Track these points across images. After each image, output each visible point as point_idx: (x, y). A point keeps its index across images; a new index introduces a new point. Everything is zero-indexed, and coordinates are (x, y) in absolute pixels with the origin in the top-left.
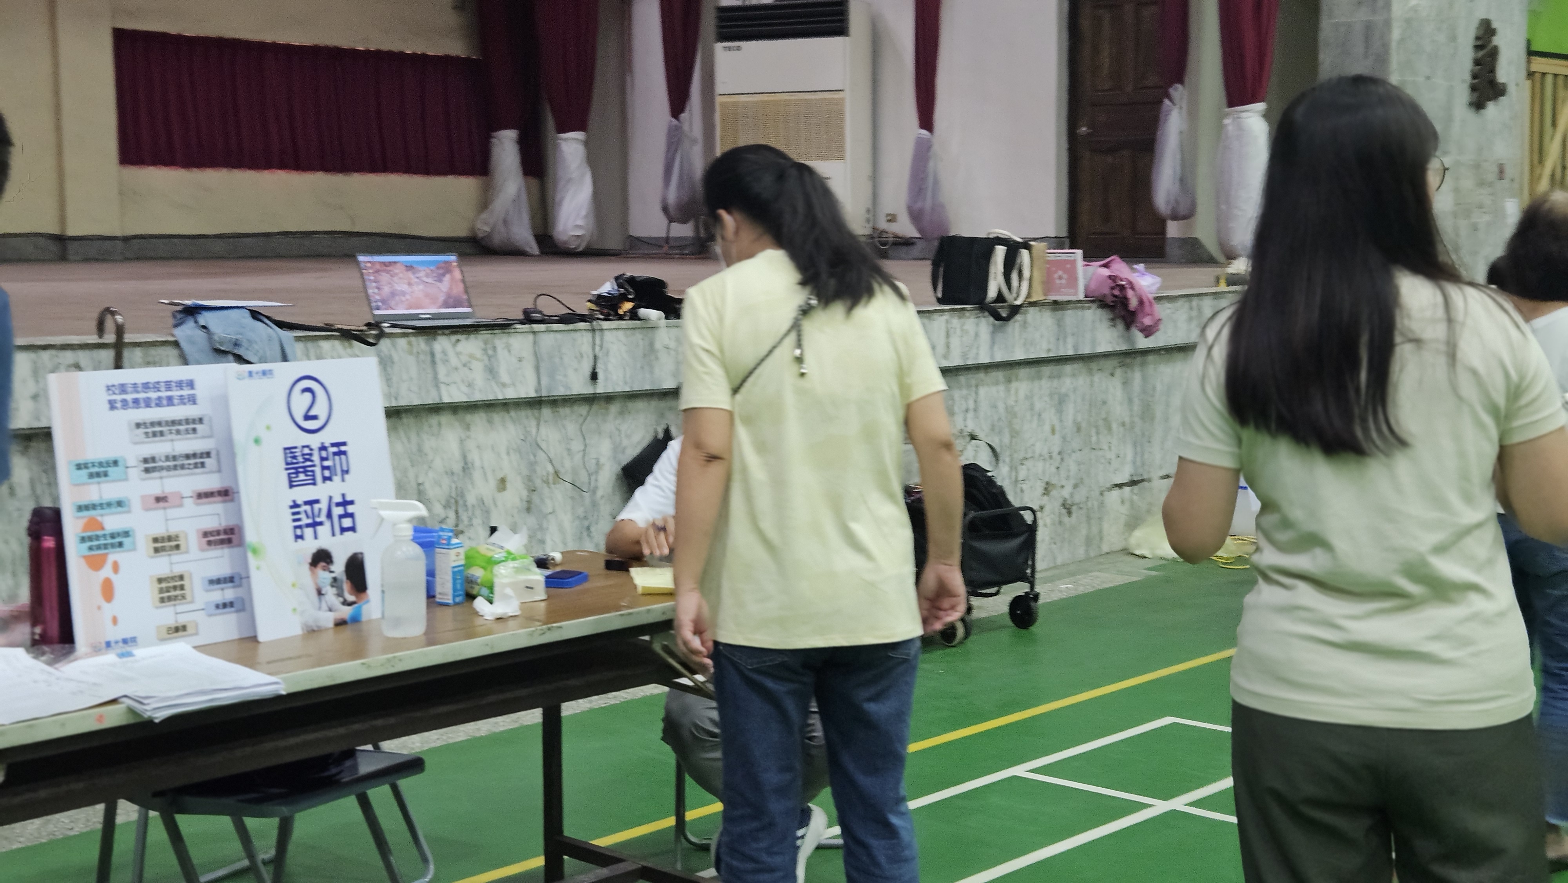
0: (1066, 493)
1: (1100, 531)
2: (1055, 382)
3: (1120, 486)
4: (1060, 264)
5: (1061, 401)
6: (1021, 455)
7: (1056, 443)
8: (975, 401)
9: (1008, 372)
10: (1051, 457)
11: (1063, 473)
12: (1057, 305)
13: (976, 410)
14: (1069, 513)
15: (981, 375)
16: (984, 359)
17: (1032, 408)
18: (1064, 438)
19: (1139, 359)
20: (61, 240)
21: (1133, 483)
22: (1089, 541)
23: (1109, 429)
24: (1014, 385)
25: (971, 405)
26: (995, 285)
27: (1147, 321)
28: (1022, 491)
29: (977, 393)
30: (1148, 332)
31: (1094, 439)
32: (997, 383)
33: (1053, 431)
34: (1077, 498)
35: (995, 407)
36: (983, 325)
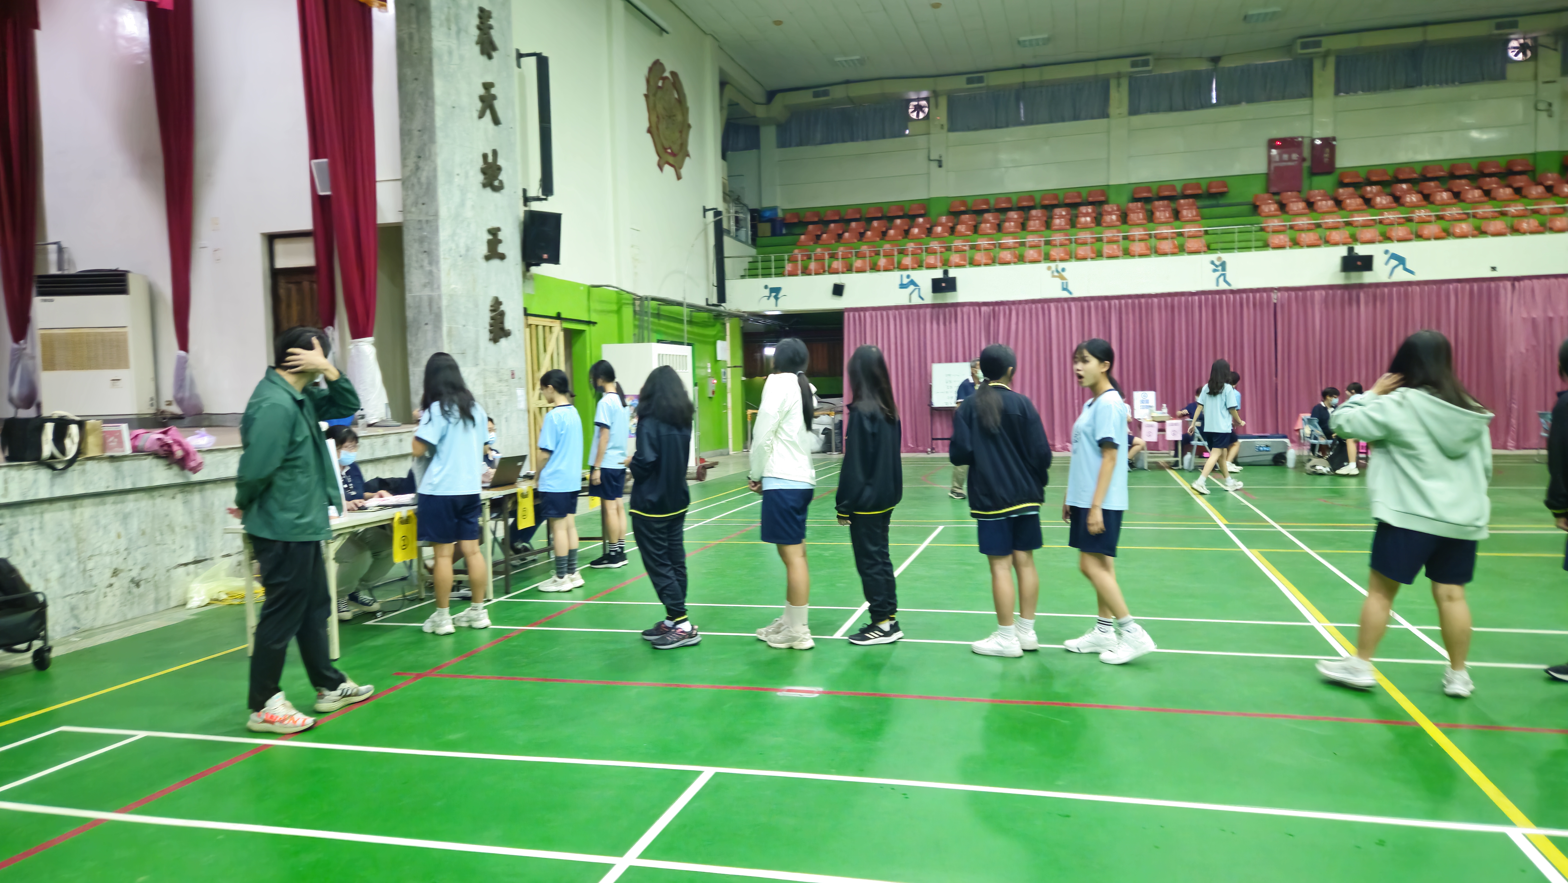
0: (134, 574)
1: (168, 594)
2: (119, 506)
3: (186, 564)
4: (112, 433)
5: (125, 518)
6: (89, 554)
7: (122, 544)
8: (40, 523)
9: (72, 503)
10: (118, 553)
11: (130, 562)
12: (112, 459)
13: (41, 528)
14: (138, 585)
15: (45, 506)
16: (43, 495)
17: (97, 523)
18: (130, 540)
19: (197, 488)
21: (196, 562)
22: (157, 601)
23: (173, 531)
24: (78, 511)
25: (36, 524)
26: (48, 448)
27: (193, 464)
28: (91, 576)
29: (41, 518)
30: (197, 470)
31: (159, 538)
32: (62, 510)
33: (119, 536)
34: (145, 575)
35: (61, 525)
36: (44, 474)
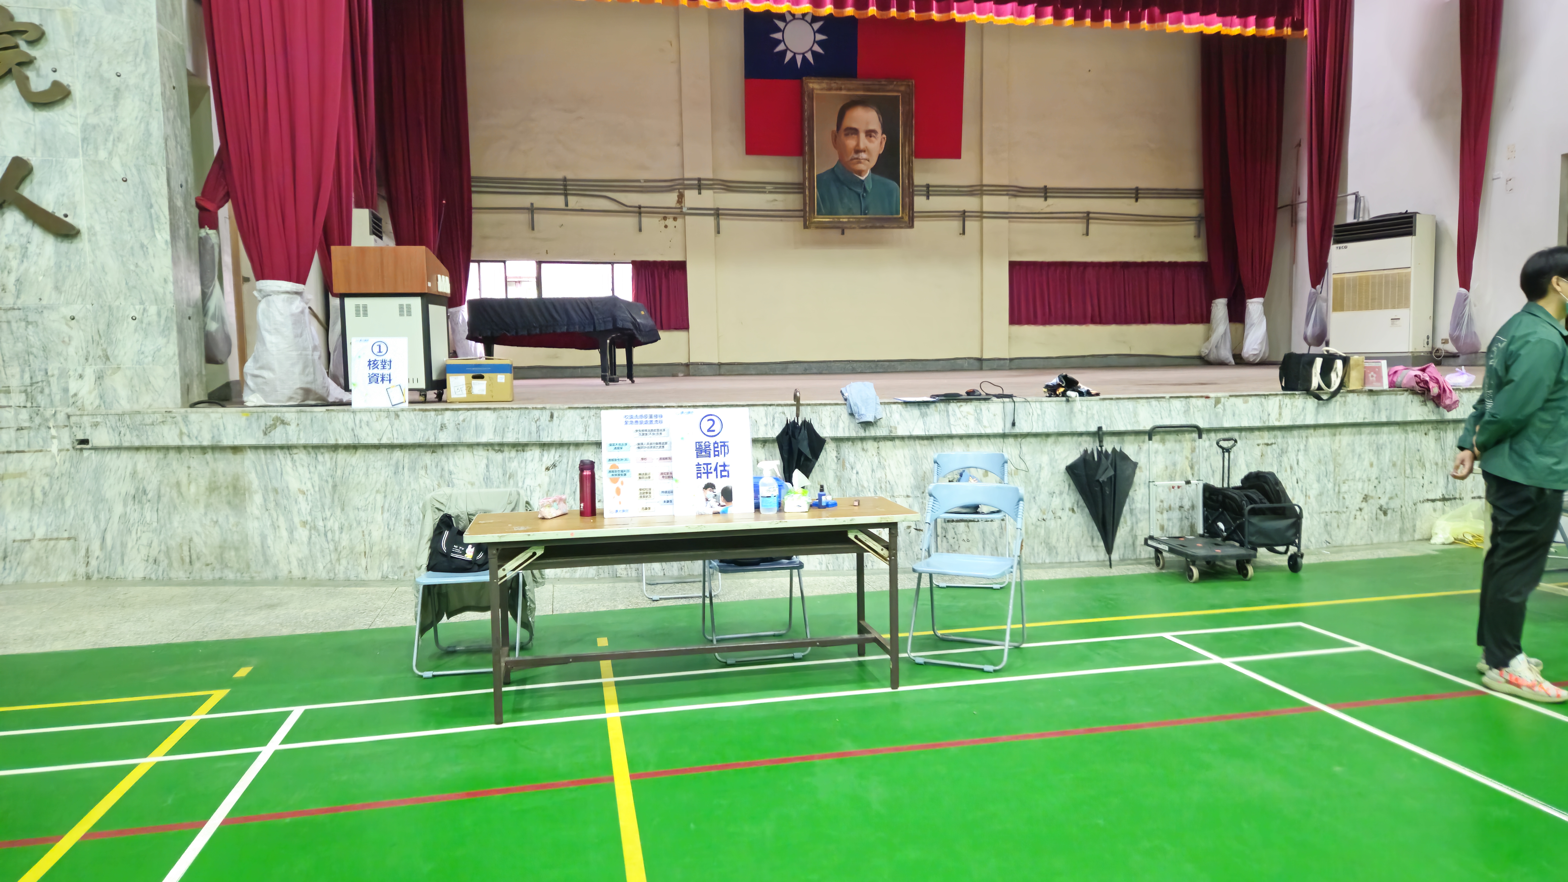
0: (1383, 502)
1: (1414, 526)
2: (1374, 437)
3: (1433, 501)
4: (1373, 369)
5: (1379, 449)
6: (1345, 477)
7: (1374, 472)
8: (1305, 446)
9: (1333, 430)
10: (1369, 480)
11: (1380, 490)
12: (1371, 392)
13: (1306, 450)
14: (1385, 513)
15: (1311, 431)
16: (1310, 421)
17: (1353, 451)
18: (1381, 470)
19: (1451, 426)
20: (980, 360)
21: (1444, 499)
22: (1402, 531)
23: (1424, 466)
24: (1338, 438)
25: (1302, 447)
26: (1316, 380)
27: (1448, 402)
28: (1344, 498)
29: (1307, 442)
30: (1449, 408)
31: (1408, 471)
32: (1324, 435)
33: (1372, 465)
34: (1392, 505)
35: (1322, 449)
36: (1311, 402)
